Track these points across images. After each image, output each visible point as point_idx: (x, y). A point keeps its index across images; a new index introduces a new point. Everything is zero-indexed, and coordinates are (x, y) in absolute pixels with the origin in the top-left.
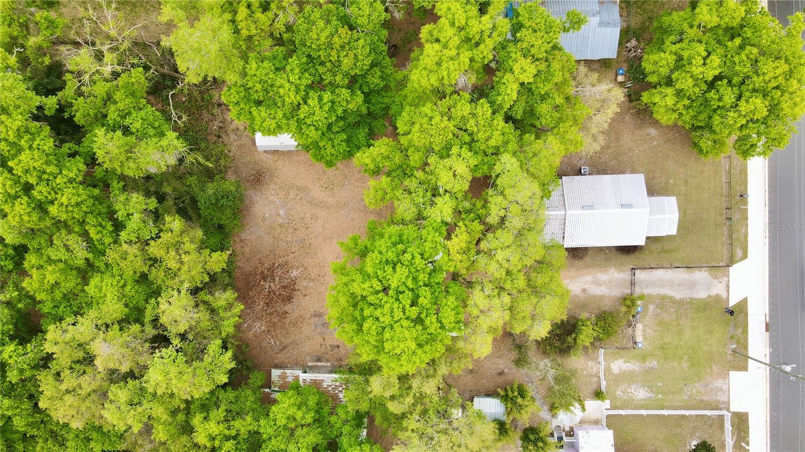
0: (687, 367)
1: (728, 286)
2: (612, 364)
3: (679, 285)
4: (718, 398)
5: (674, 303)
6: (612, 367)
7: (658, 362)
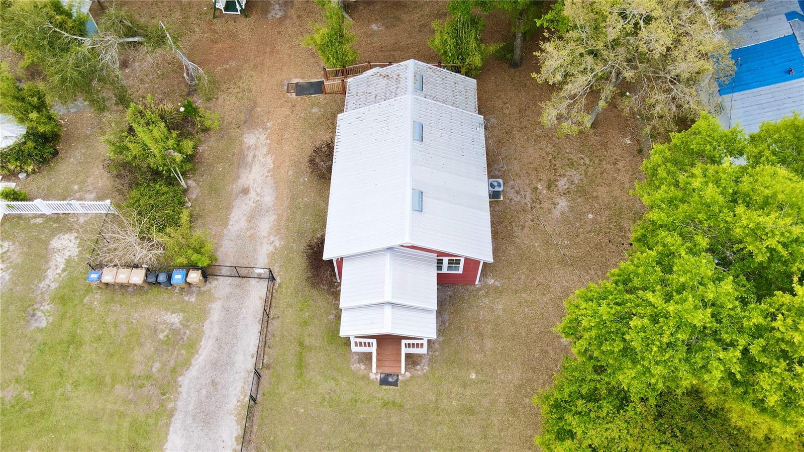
2: (74, 235)
7: (41, 330)
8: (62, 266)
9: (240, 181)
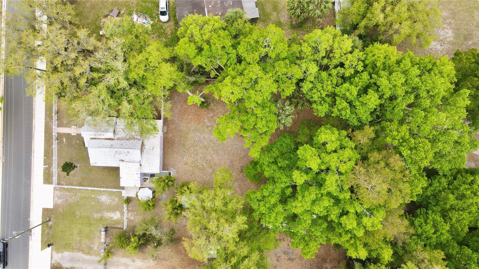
0: (77, 212)
1: (52, 258)
2: (120, 217)
3: (79, 260)
4: (60, 193)
5: (83, 250)
6: (120, 215)
7: (93, 216)
8: (110, 216)
9: (137, 259)
